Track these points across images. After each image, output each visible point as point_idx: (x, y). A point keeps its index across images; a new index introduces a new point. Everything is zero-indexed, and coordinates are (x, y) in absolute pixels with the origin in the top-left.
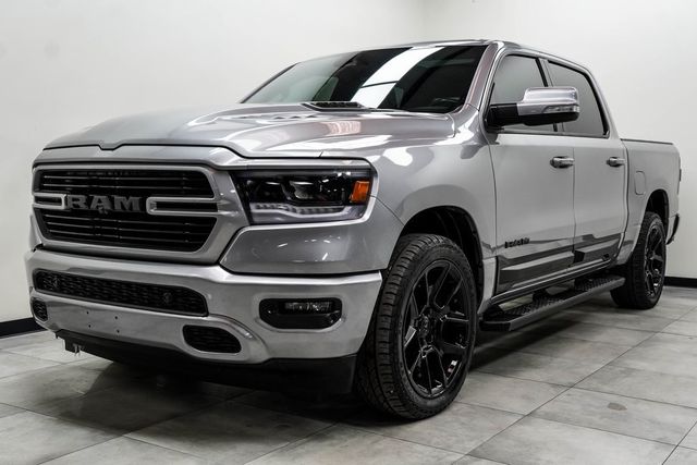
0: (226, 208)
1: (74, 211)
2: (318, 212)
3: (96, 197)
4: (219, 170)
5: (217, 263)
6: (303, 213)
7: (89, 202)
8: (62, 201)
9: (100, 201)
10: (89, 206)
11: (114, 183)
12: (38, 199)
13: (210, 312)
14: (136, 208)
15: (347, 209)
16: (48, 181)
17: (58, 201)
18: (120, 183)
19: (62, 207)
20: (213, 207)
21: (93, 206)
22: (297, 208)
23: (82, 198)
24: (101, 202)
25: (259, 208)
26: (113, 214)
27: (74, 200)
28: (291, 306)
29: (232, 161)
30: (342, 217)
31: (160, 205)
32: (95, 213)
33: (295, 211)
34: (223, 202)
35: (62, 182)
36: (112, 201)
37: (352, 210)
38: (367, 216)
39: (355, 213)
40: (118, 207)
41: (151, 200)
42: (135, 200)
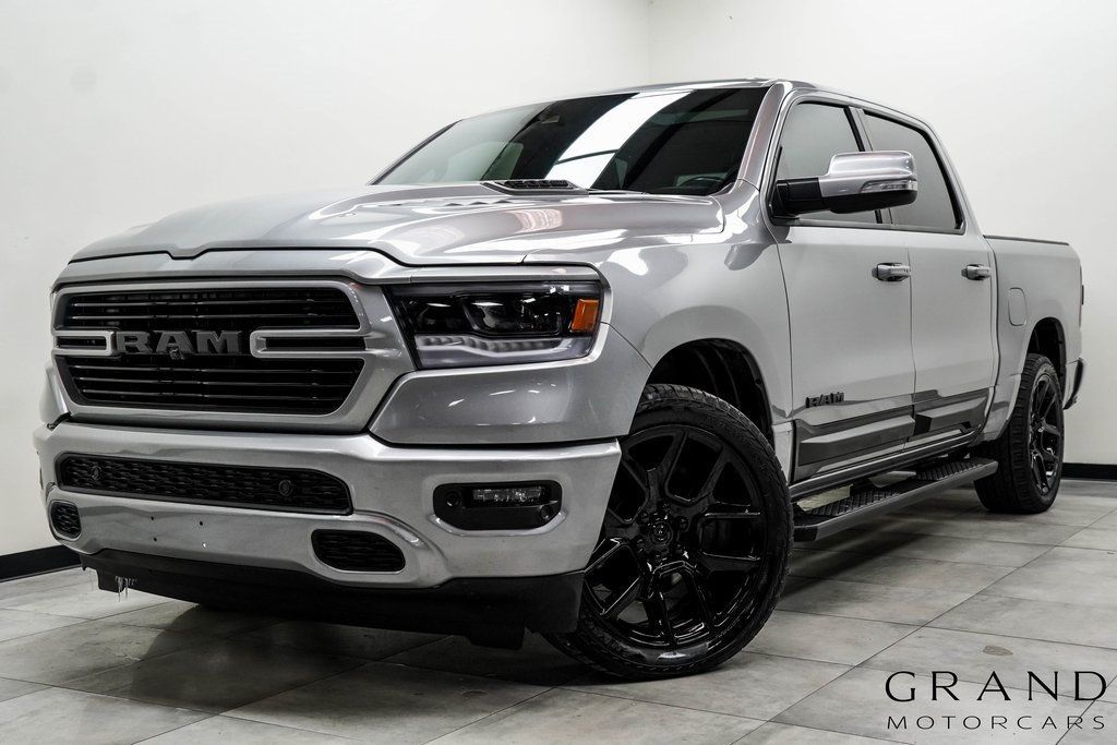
0: (378, 344)
1: (128, 358)
2: (522, 348)
3: (166, 334)
4: (366, 285)
5: (365, 431)
6: (497, 350)
7: (154, 341)
8: (107, 342)
9: (172, 340)
10: (154, 351)
11: (190, 310)
12: (61, 342)
13: (356, 506)
14: (234, 348)
15: (566, 343)
16: (79, 311)
17: (101, 343)
18: (202, 310)
19: (108, 351)
20: (358, 343)
21: (161, 348)
22: (488, 342)
23: (142, 336)
24: (174, 342)
25: (428, 343)
26: (194, 360)
27: (127, 339)
28: (480, 495)
29: (385, 270)
30: (559, 355)
31: (272, 343)
32: (164, 360)
33: (484, 347)
34: (374, 335)
35: (103, 311)
36: (193, 339)
37: (573, 344)
38: (596, 353)
39: (578, 347)
40: (202, 348)
41: (257, 335)
42: (232, 336)
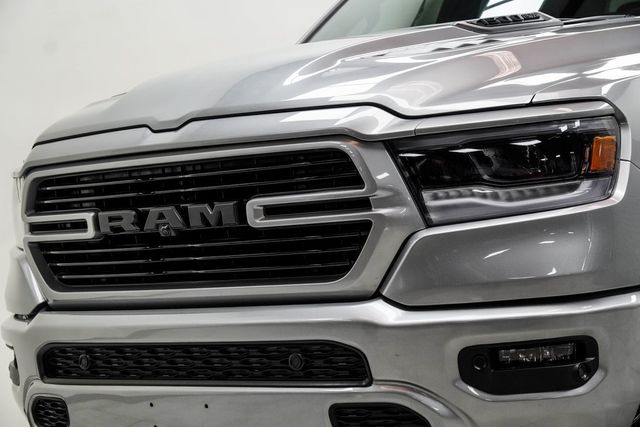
0: (385, 203)
2: (536, 195)
3: (154, 211)
4: (368, 142)
5: (377, 295)
6: (510, 199)
7: (141, 219)
8: (88, 225)
9: (161, 216)
10: (142, 229)
11: (174, 184)
12: (34, 228)
13: (375, 377)
14: (229, 220)
15: (585, 186)
16: (50, 195)
17: (81, 225)
18: (188, 183)
19: (90, 233)
20: (364, 204)
21: (149, 226)
22: (500, 192)
23: (128, 215)
24: (164, 219)
25: (436, 198)
26: (183, 236)
27: (111, 219)
28: (505, 356)
29: (382, 124)
30: (578, 200)
31: (270, 211)
32: (153, 238)
33: (496, 197)
34: (380, 194)
35: (76, 193)
36: (184, 213)
37: (594, 186)
38: (619, 192)
39: (598, 190)
40: (196, 223)
41: (254, 205)
42: (227, 207)
